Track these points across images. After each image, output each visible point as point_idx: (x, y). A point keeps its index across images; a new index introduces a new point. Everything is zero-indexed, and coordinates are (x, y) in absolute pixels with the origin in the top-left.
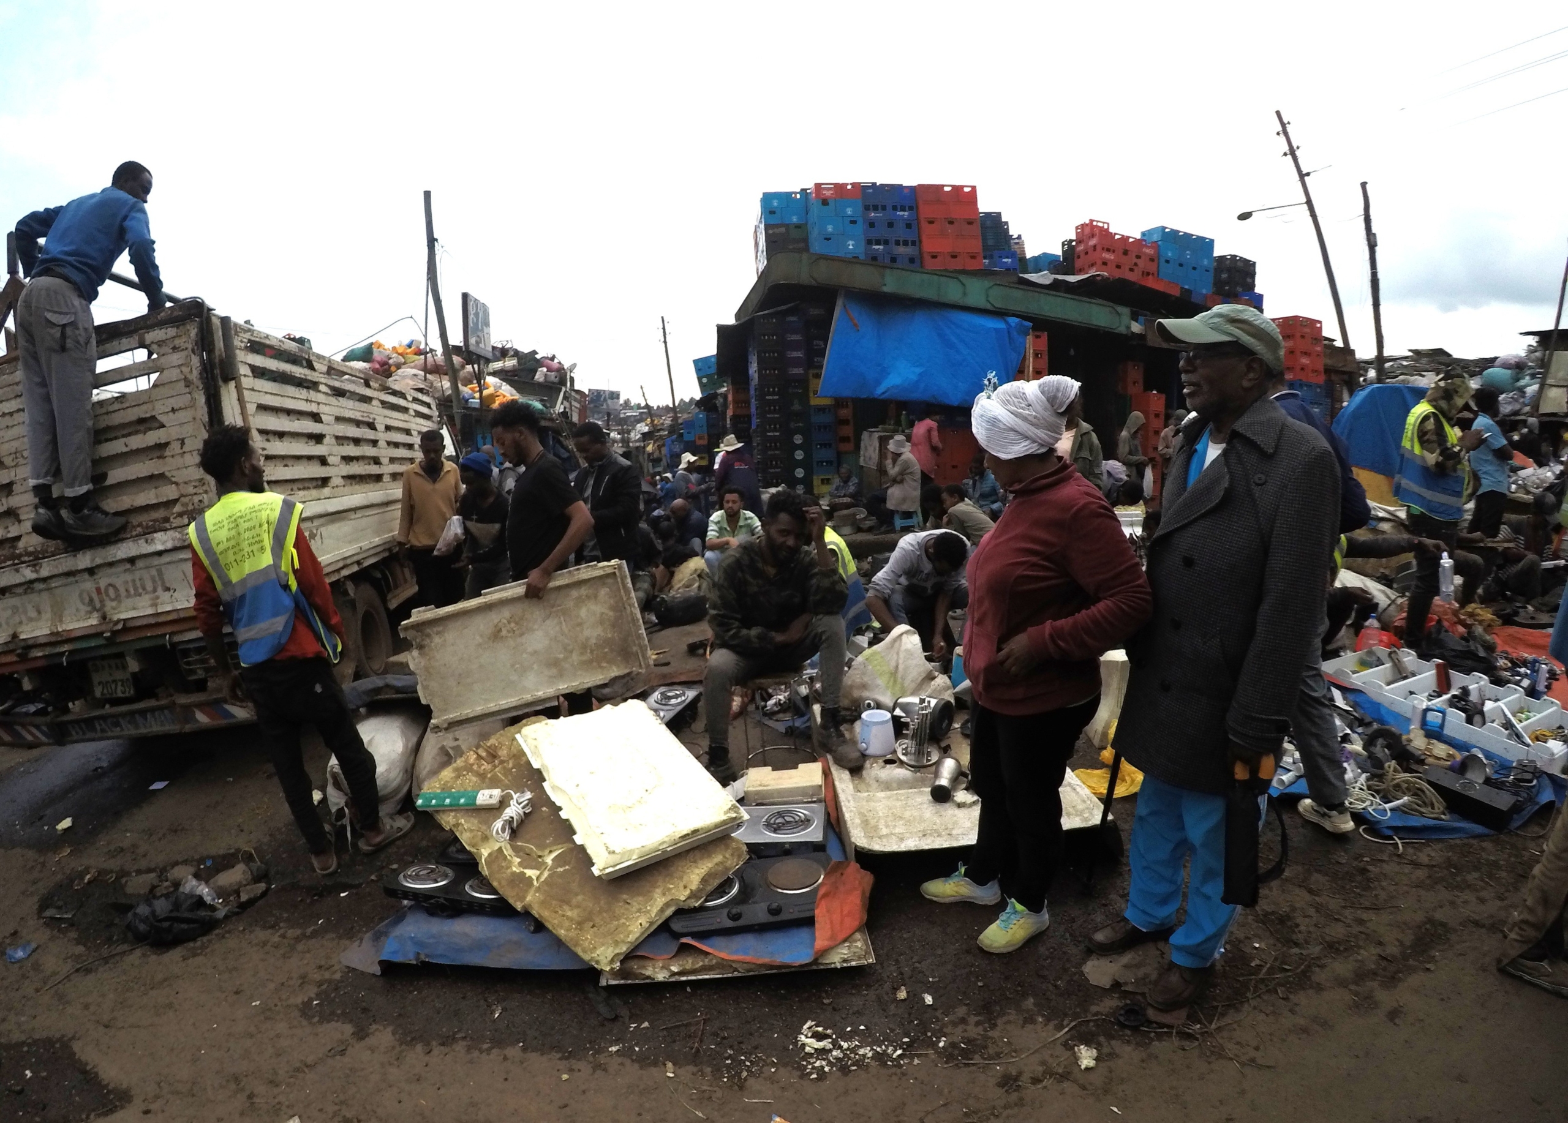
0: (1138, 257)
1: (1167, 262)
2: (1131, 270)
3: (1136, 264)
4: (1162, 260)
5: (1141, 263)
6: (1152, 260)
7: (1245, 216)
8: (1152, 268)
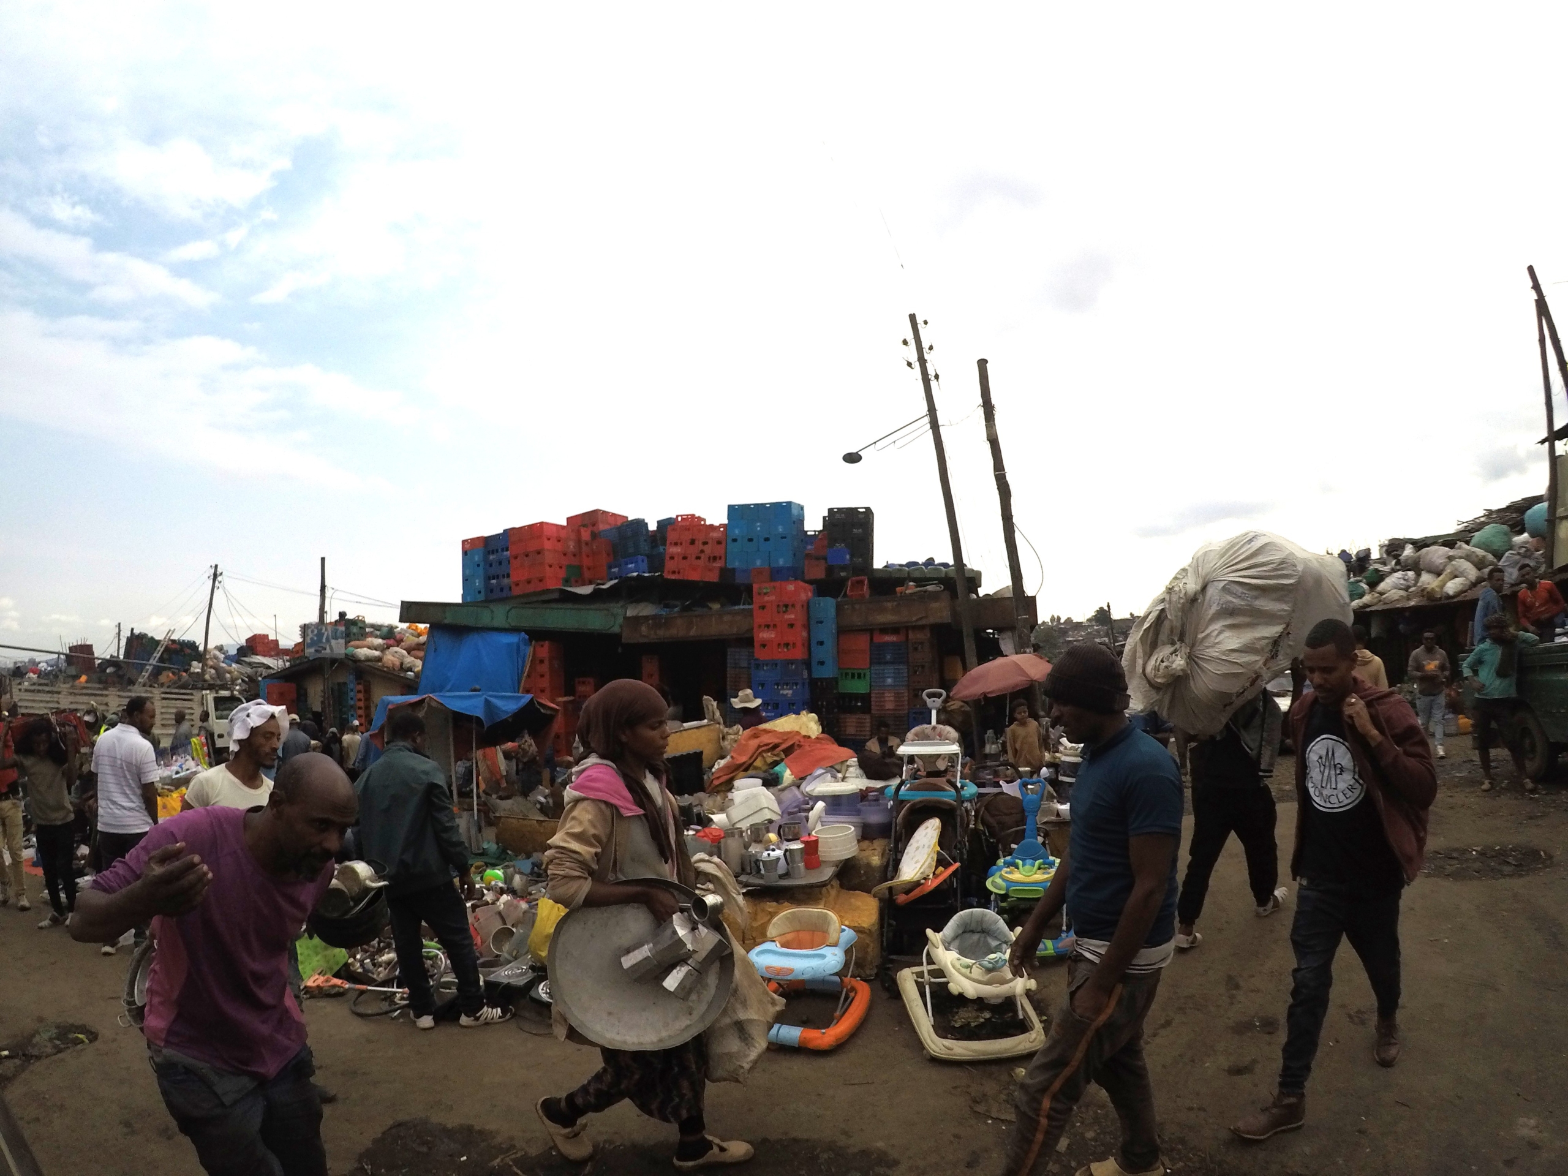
0: (705, 543)
1: (735, 540)
2: (698, 558)
3: (702, 551)
4: (729, 540)
5: (708, 549)
6: (719, 543)
7: (852, 458)
8: (719, 551)
